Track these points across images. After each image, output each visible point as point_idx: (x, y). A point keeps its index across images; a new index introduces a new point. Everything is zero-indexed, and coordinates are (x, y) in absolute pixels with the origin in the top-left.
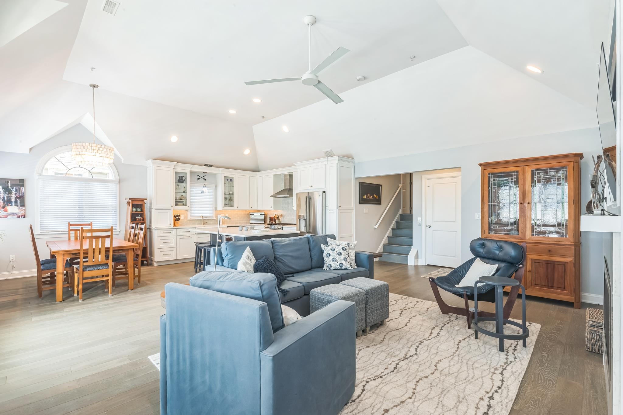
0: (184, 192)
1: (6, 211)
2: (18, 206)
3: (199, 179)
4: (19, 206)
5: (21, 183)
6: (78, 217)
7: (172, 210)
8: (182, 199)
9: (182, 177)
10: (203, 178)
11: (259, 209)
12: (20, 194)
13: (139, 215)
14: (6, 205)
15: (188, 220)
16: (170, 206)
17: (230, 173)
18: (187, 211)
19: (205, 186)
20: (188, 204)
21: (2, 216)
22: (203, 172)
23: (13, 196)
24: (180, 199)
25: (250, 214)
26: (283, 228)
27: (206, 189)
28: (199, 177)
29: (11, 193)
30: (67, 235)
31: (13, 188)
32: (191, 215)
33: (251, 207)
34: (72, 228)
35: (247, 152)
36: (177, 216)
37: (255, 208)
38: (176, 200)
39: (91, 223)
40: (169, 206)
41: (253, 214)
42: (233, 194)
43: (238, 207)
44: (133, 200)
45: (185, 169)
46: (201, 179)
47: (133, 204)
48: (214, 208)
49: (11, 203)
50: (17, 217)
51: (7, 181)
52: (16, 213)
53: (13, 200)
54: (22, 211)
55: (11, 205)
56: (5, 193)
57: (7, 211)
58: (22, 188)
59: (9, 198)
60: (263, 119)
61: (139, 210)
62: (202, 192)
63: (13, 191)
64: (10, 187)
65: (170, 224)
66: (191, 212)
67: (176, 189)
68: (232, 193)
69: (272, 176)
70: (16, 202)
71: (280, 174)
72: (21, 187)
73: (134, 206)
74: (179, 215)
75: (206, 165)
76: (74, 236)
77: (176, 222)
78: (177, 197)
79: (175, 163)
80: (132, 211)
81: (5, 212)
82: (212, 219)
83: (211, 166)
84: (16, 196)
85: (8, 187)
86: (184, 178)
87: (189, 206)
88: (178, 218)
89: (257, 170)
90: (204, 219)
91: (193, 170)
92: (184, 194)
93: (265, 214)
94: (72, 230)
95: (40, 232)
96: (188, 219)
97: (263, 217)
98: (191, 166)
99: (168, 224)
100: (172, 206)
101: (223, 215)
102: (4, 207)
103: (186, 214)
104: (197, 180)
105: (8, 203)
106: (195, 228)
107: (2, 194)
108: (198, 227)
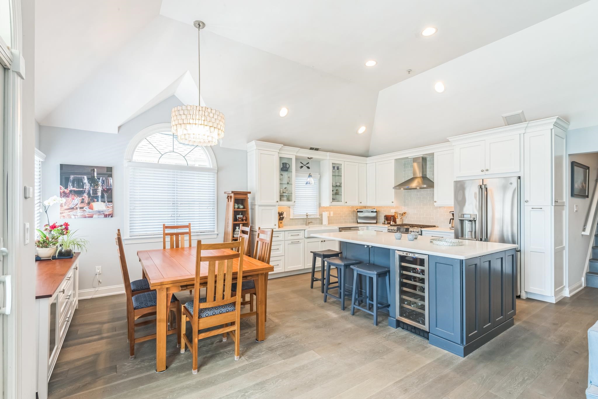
0: (288, 183)
1: (91, 208)
2: (104, 202)
3: (302, 167)
4: (106, 202)
5: (109, 171)
6: (172, 216)
7: (277, 207)
9: (286, 164)
10: (307, 165)
11: (369, 204)
12: (107, 186)
13: (240, 214)
14: (91, 200)
15: (291, 219)
16: (275, 201)
17: (338, 159)
18: (290, 207)
19: (310, 176)
20: (293, 198)
21: (87, 216)
22: (308, 158)
23: (100, 189)
24: (285, 193)
25: (358, 212)
26: (422, 231)
27: (311, 180)
28: (303, 165)
29: (97, 185)
30: (162, 240)
31: (99, 179)
32: (294, 213)
33: (361, 203)
34: (168, 231)
35: (362, 130)
36: (281, 214)
37: (363, 204)
38: (280, 194)
39: (190, 224)
41: (362, 212)
42: (340, 186)
43: (346, 202)
44: (235, 193)
45: (291, 153)
46: (305, 168)
47: (235, 199)
48: (318, 204)
49: (97, 197)
50: (104, 216)
51: (92, 168)
52: (102, 211)
53: (99, 194)
54: (109, 209)
55: (98, 201)
56: (91, 185)
57: (92, 209)
58: (109, 178)
59: (95, 191)
60: (409, 74)
61: (241, 207)
62: (306, 184)
63: (100, 183)
64: (96, 178)
65: (275, 225)
66: (293, 209)
67: (280, 180)
68: (339, 184)
69: (393, 161)
70: (103, 197)
71: (407, 158)
72: (108, 177)
73: (237, 201)
74: (283, 213)
75: (311, 149)
76: (170, 240)
77: (280, 222)
78: (282, 190)
79: (280, 146)
80: (234, 208)
81: (90, 210)
82: (316, 217)
83: (317, 149)
84: (103, 189)
85: (94, 177)
86: (288, 166)
87: (294, 202)
88: (282, 216)
89: (366, 155)
90: (308, 217)
91: (299, 155)
92: (287, 186)
93: (376, 212)
94: (167, 234)
95: (130, 236)
96: (291, 218)
97: (374, 215)
98: (298, 149)
99: (273, 225)
100: (277, 202)
101: (328, 212)
102: (89, 203)
103: (289, 211)
104: (300, 168)
105: (93, 198)
106: (305, 230)
107: (87, 186)
108: (308, 229)
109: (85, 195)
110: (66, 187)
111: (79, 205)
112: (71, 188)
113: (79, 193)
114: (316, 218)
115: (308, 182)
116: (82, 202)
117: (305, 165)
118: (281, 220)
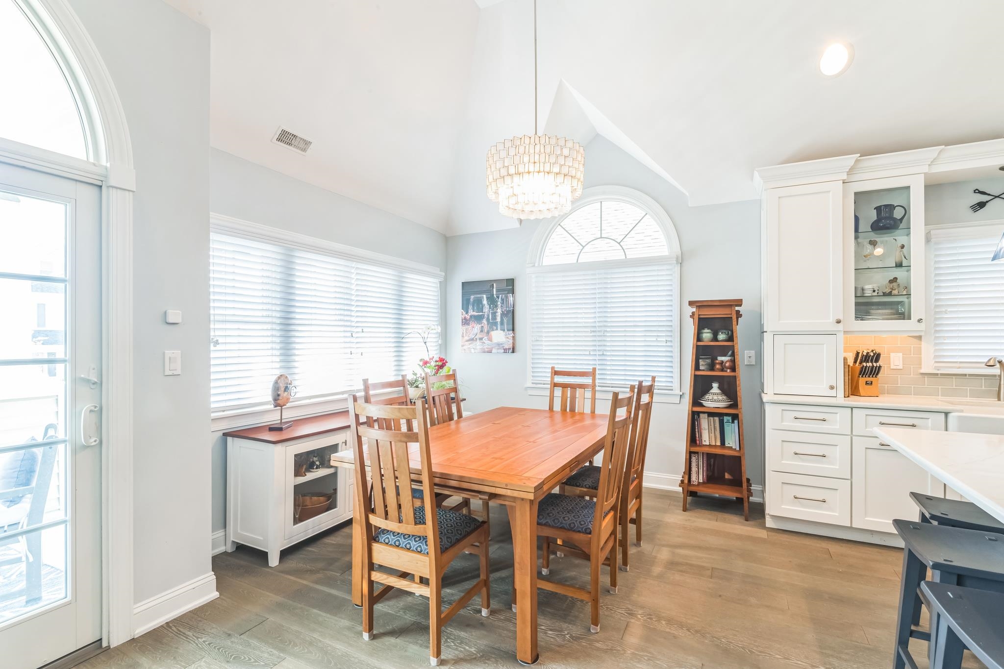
0: (899, 265)
1: (490, 339)
2: (504, 330)
3: (982, 205)
4: (506, 330)
5: (510, 285)
6: (592, 353)
7: (841, 336)
8: (890, 294)
9: (891, 207)
12: (507, 307)
13: (730, 353)
14: (490, 328)
15: (922, 374)
16: (832, 319)
18: (920, 338)
20: (917, 310)
21: (486, 350)
22: (1002, 169)
23: (499, 311)
24: (885, 294)
28: (984, 198)
29: (496, 306)
31: (498, 297)
32: (936, 357)
36: (866, 358)
38: (861, 300)
40: (828, 323)
44: (700, 305)
45: (895, 173)
47: (699, 319)
49: (496, 324)
50: (503, 351)
51: (490, 283)
52: (502, 344)
53: (499, 319)
54: (509, 340)
55: (497, 329)
56: (490, 308)
57: (491, 341)
58: (509, 295)
59: (494, 318)
61: (722, 336)
62: (994, 259)
63: (499, 303)
64: (495, 296)
65: (832, 388)
66: (936, 344)
67: (859, 256)
70: (502, 323)
72: (508, 293)
73: (702, 323)
74: (877, 357)
76: (561, 396)
77: (862, 380)
78: (868, 288)
79: (850, 160)
80: (699, 338)
81: (489, 342)
84: (502, 311)
85: (493, 295)
86: (898, 213)
87: (920, 321)
88: (870, 364)
91: (944, 168)
92: (899, 273)
94: (555, 384)
95: (532, 383)
96: (923, 371)
98: (933, 152)
99: (826, 386)
100: (839, 322)
102: (488, 333)
103: (919, 351)
104: (970, 211)
105: (493, 325)
106: (946, 414)
107: (486, 309)
108: (962, 411)
109: (485, 321)
110: (467, 313)
111: (479, 336)
112: (471, 313)
113: (478, 319)
115: (1001, 250)
116: (482, 331)
117: (996, 197)
118: (869, 377)
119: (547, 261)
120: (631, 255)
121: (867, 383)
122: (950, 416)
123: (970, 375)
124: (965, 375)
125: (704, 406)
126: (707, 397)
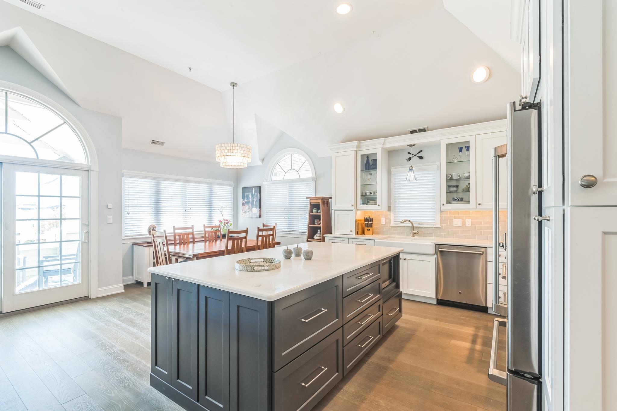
1: (252, 212)
3: (410, 159)
4: (258, 208)
5: (260, 189)
7: (354, 211)
10: (419, 155)
12: (258, 198)
15: (391, 226)
16: (351, 205)
17: (461, 135)
20: (378, 201)
21: (250, 216)
22: (409, 146)
23: (255, 200)
27: (413, 175)
28: (411, 156)
29: (254, 198)
31: (255, 194)
32: (395, 220)
35: (480, 74)
36: (366, 220)
42: (468, 179)
43: (479, 204)
44: (311, 199)
46: (414, 159)
47: (312, 204)
48: (437, 207)
51: (252, 188)
52: (256, 214)
53: (255, 204)
54: (259, 212)
55: (254, 208)
59: (253, 203)
63: (255, 196)
65: (351, 231)
67: (363, 179)
68: (465, 175)
70: (256, 205)
72: (258, 192)
73: (313, 206)
75: (412, 132)
77: (366, 229)
80: (311, 212)
82: (435, 226)
83: (423, 130)
85: (253, 193)
87: (379, 205)
88: (368, 222)
90: (414, 225)
91: (388, 146)
96: (392, 224)
99: (349, 231)
101: (461, 220)
102: (251, 209)
104: (405, 161)
105: (253, 206)
107: (251, 199)
109: (250, 204)
110: (244, 201)
111: (248, 210)
112: (246, 201)
113: (247, 203)
114: (434, 228)
116: (249, 208)
117: (415, 155)
118: (369, 227)
119: (274, 178)
120: (302, 177)
121: (368, 230)
122: (375, 241)
123: (406, 227)
124: (404, 227)
125: (315, 239)
126: (316, 235)
